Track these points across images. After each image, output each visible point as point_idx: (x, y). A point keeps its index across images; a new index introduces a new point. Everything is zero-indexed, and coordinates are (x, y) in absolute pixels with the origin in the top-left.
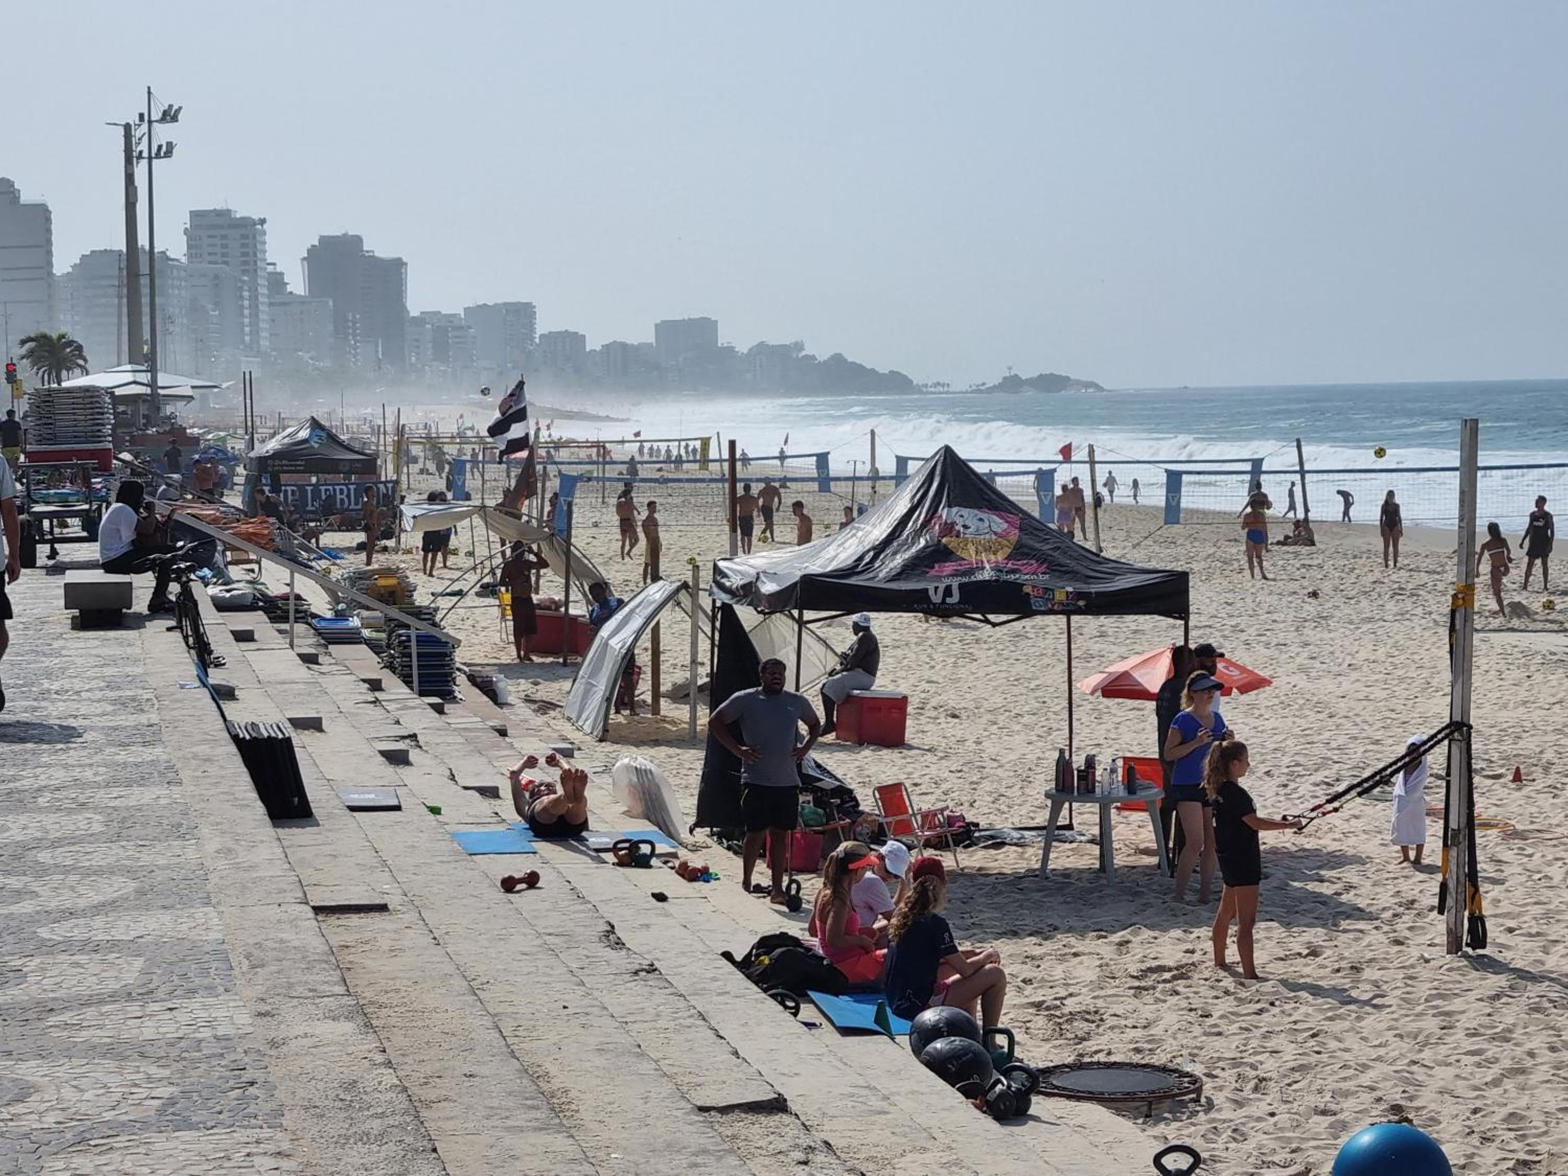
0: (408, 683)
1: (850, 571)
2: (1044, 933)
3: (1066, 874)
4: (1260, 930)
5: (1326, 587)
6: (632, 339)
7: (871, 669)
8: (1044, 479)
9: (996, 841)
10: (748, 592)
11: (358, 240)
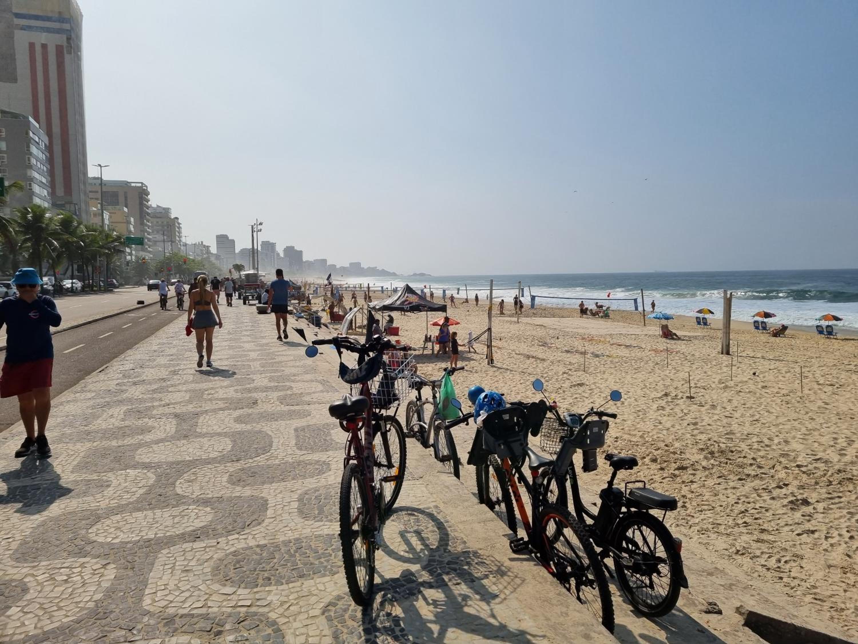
0: (313, 324)
1: (391, 304)
2: (424, 363)
3: (426, 355)
4: (458, 363)
5: (470, 310)
6: (345, 266)
7: (392, 323)
8: (422, 291)
9: (415, 350)
10: (374, 308)
11: (293, 247)
